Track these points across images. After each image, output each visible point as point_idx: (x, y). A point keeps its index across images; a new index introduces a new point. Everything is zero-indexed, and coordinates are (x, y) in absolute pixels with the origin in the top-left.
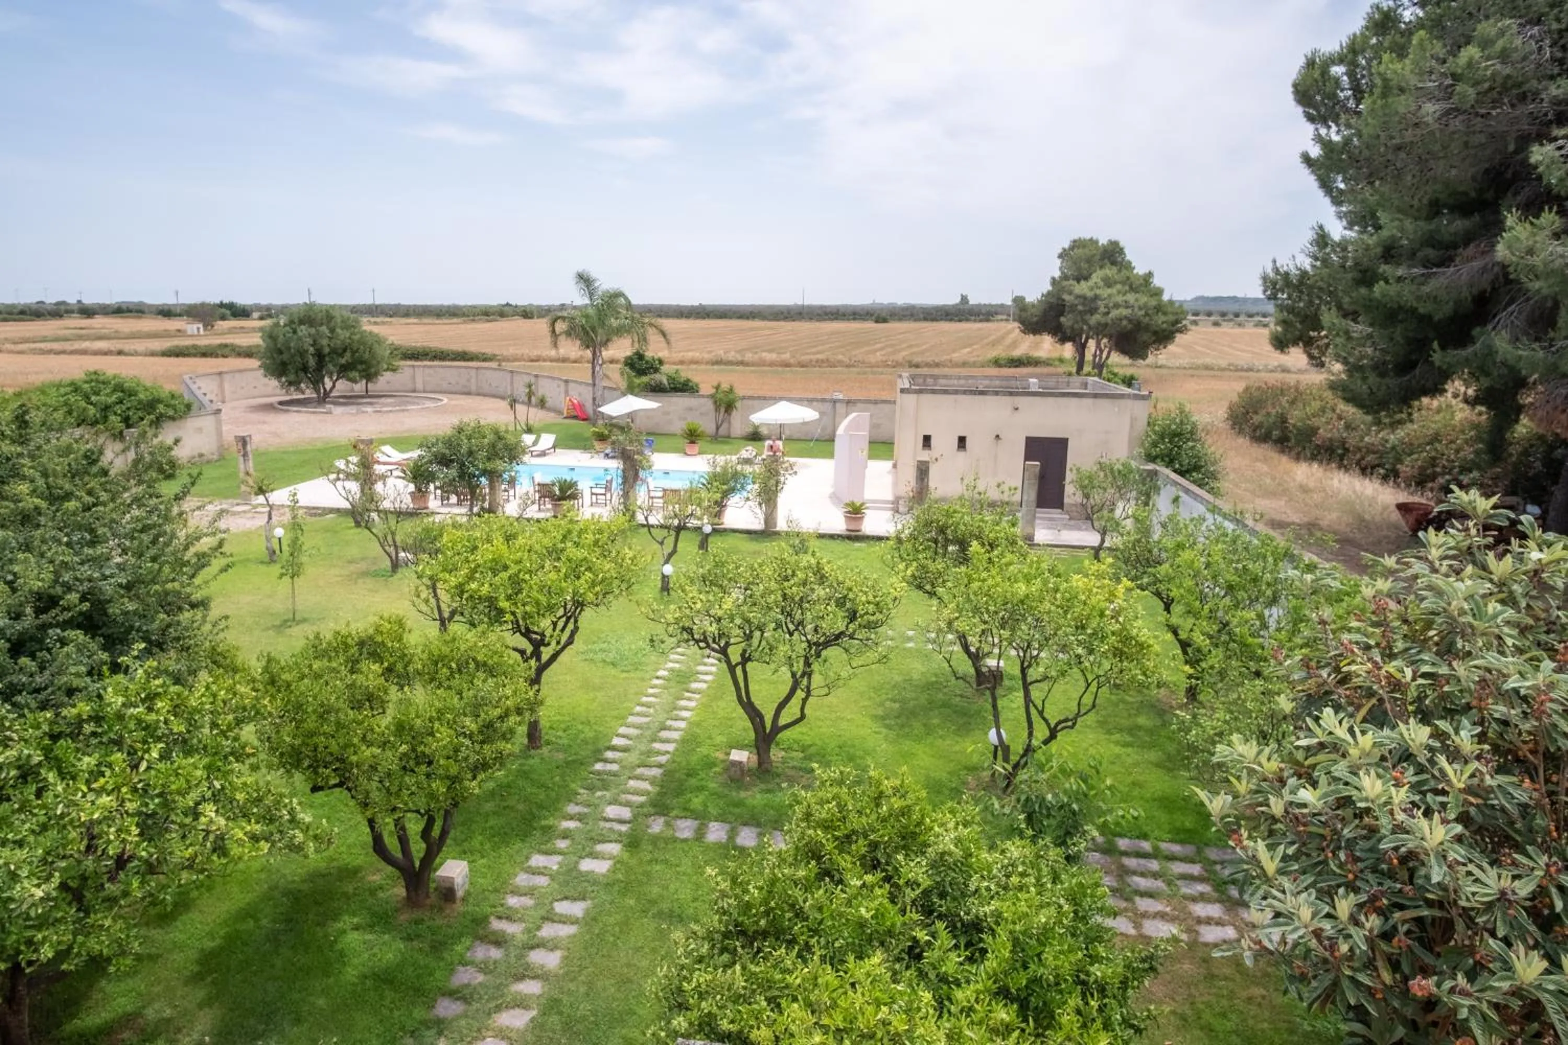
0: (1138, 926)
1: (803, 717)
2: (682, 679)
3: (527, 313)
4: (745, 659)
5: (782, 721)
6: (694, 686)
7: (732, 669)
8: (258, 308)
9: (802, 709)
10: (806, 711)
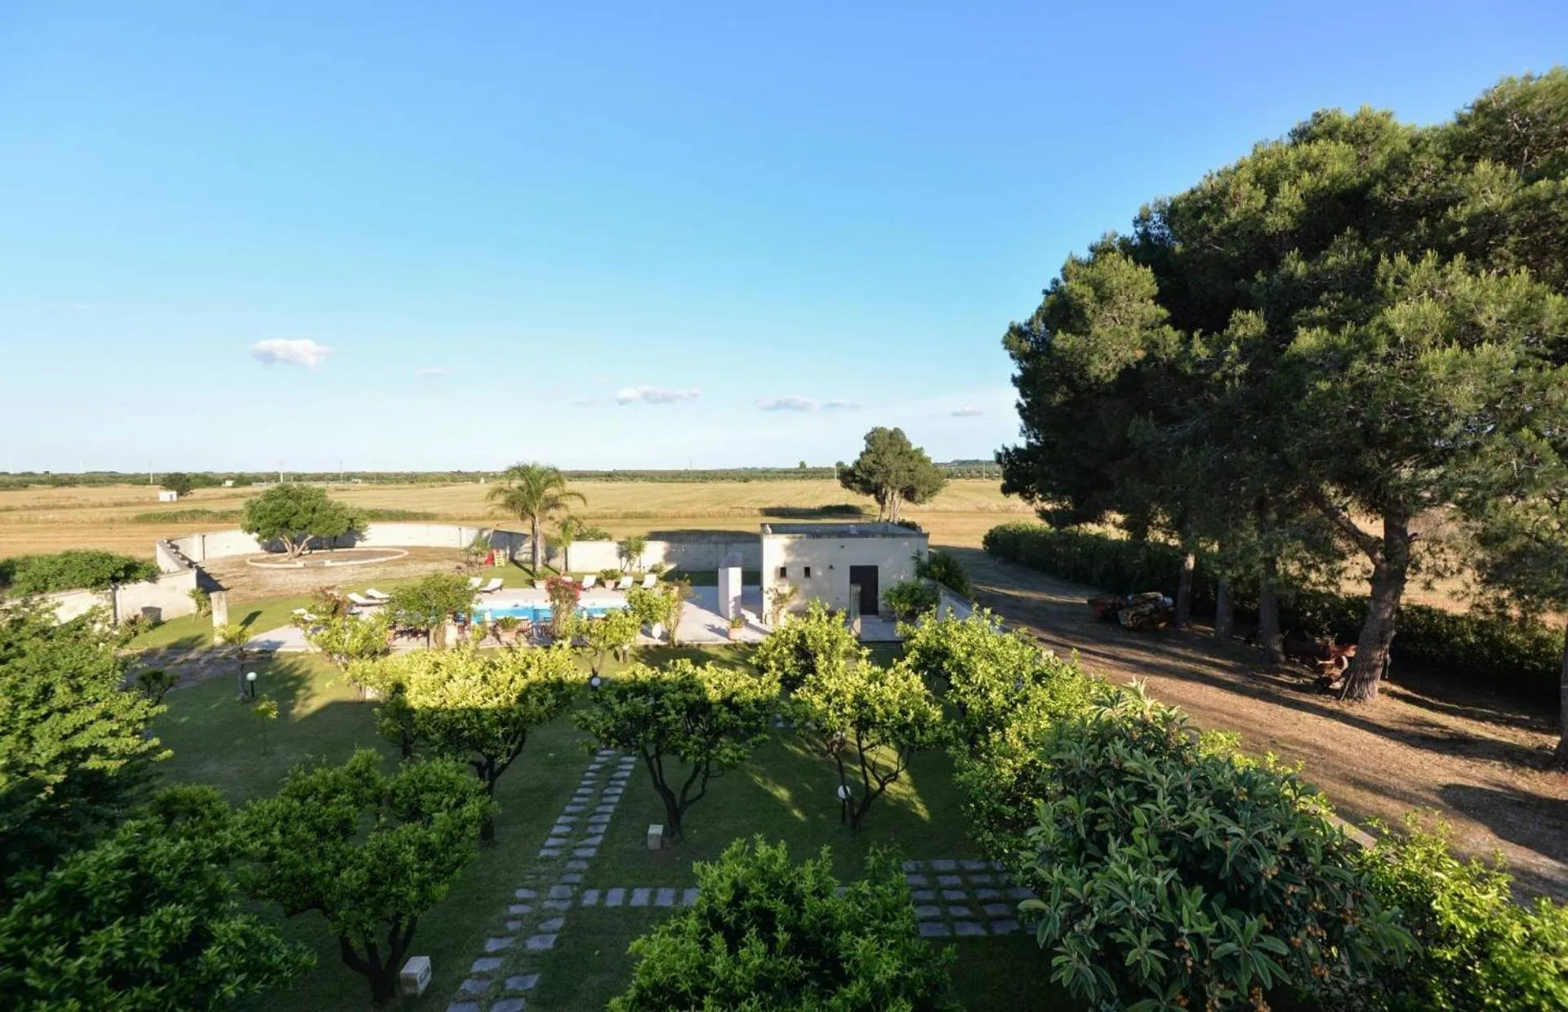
0: (952, 929)
1: (703, 791)
2: (610, 768)
3: (474, 477)
4: (658, 753)
5: (688, 798)
6: (618, 775)
7: (649, 760)
8: (229, 477)
9: (703, 786)
10: (706, 787)
